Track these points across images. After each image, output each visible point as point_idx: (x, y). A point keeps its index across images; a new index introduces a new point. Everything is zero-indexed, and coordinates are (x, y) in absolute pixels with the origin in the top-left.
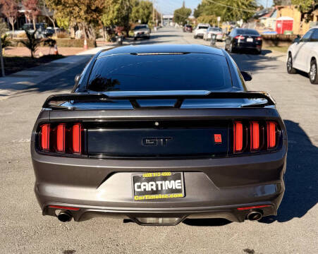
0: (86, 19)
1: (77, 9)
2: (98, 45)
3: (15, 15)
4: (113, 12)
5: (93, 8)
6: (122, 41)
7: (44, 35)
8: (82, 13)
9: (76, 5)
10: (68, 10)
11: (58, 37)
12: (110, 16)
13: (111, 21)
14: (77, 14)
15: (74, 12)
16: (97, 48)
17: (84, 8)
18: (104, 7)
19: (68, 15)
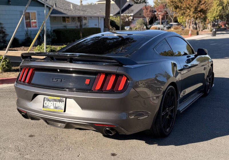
0: (194, 17)
1: (188, 11)
2: (199, 34)
3: (150, 16)
4: (217, 12)
5: (199, 10)
6: (216, 31)
7: (167, 28)
8: (191, 13)
9: (188, 8)
10: (182, 11)
11: (174, 29)
12: (214, 15)
13: (214, 18)
14: (188, 14)
15: (186, 12)
16: (198, 36)
17: (193, 10)
18: (207, 9)
19: (182, 15)
